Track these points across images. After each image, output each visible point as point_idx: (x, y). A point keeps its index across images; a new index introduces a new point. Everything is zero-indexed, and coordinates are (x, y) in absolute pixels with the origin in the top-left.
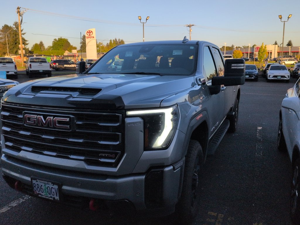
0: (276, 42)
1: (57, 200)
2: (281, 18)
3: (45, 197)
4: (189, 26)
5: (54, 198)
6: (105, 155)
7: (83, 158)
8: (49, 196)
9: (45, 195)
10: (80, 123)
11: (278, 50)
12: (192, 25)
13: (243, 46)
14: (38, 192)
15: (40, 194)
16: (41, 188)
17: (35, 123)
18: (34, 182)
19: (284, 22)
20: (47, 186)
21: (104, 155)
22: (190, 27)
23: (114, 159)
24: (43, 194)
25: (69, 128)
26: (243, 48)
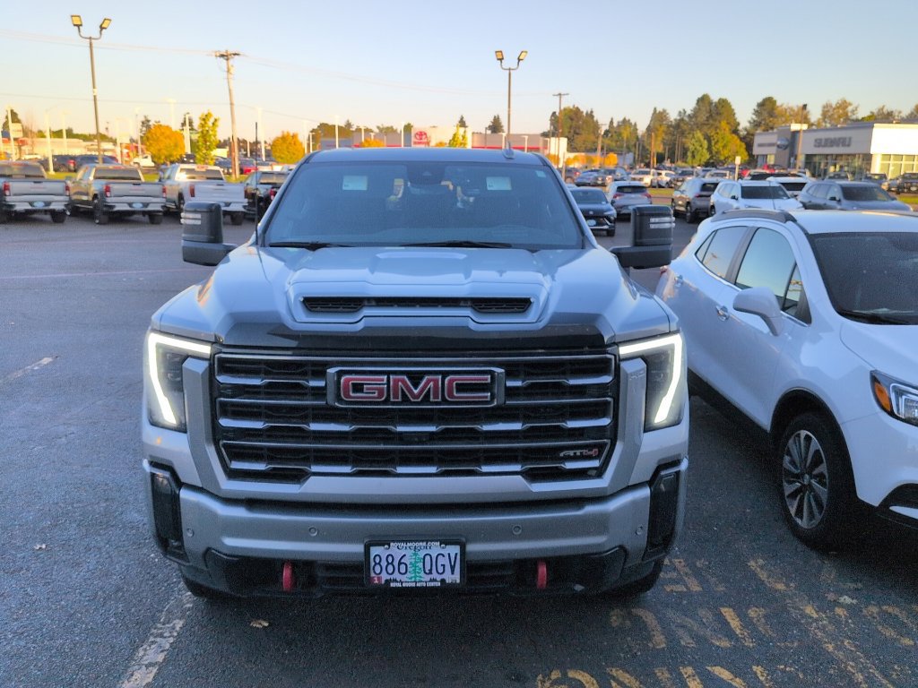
0: (462, 118)
1: (453, 585)
2: (501, 60)
3: (413, 585)
4: (222, 56)
5: (443, 581)
6: (575, 453)
7: (517, 468)
8: (428, 578)
9: (411, 578)
10: (518, 384)
11: (473, 142)
12: (235, 54)
13: (378, 127)
14: (385, 577)
15: (395, 581)
16: (400, 563)
17: (381, 395)
18: (375, 551)
19: (510, 69)
20: (421, 554)
21: (571, 453)
22: (227, 60)
23: (597, 457)
24: (404, 578)
25: (489, 399)
26: (377, 131)
